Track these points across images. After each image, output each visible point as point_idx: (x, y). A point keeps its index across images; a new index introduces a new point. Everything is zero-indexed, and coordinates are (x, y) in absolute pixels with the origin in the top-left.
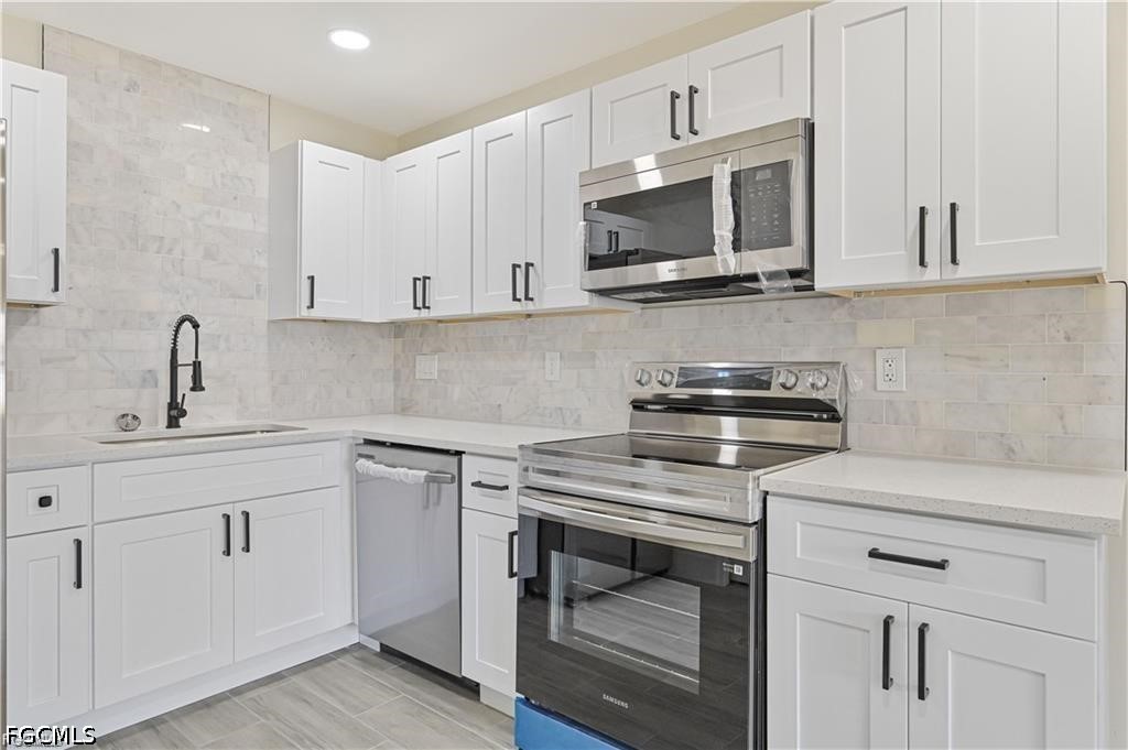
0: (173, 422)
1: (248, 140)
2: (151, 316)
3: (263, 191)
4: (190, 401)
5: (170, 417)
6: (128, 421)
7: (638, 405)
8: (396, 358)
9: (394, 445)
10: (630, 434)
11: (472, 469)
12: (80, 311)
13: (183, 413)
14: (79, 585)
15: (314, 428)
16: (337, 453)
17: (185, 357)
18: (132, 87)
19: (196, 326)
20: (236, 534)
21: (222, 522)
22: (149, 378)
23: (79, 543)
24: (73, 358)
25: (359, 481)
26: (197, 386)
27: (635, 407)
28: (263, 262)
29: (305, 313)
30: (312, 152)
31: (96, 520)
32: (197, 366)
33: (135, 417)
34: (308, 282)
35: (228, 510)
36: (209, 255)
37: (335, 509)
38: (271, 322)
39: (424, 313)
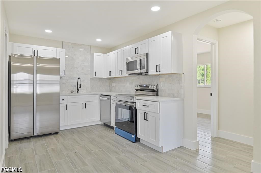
0: (78, 92)
1: (88, 52)
2: (75, 78)
3: (90, 60)
4: (79, 89)
5: (77, 91)
6: (72, 92)
7: (137, 90)
8: (110, 83)
9: (105, 95)
10: (135, 94)
11: (112, 98)
12: (67, 77)
13: (79, 91)
14: (66, 110)
15: (94, 93)
16: (98, 96)
17: (79, 83)
18: (73, 47)
19: (80, 79)
20: (84, 106)
21: (82, 104)
22: (75, 86)
23: (66, 105)
24: (66, 83)
25: (101, 100)
26: (80, 87)
27: (136, 90)
28: (90, 70)
29: (94, 77)
30: (95, 54)
31: (69, 102)
32: (80, 84)
33: (73, 91)
34: (95, 73)
35: (83, 103)
36: (82, 69)
37: (97, 104)
38: (91, 78)
39: (110, 77)
